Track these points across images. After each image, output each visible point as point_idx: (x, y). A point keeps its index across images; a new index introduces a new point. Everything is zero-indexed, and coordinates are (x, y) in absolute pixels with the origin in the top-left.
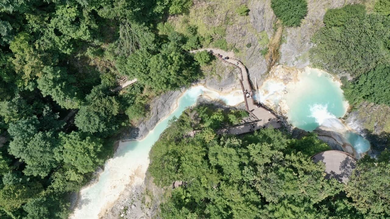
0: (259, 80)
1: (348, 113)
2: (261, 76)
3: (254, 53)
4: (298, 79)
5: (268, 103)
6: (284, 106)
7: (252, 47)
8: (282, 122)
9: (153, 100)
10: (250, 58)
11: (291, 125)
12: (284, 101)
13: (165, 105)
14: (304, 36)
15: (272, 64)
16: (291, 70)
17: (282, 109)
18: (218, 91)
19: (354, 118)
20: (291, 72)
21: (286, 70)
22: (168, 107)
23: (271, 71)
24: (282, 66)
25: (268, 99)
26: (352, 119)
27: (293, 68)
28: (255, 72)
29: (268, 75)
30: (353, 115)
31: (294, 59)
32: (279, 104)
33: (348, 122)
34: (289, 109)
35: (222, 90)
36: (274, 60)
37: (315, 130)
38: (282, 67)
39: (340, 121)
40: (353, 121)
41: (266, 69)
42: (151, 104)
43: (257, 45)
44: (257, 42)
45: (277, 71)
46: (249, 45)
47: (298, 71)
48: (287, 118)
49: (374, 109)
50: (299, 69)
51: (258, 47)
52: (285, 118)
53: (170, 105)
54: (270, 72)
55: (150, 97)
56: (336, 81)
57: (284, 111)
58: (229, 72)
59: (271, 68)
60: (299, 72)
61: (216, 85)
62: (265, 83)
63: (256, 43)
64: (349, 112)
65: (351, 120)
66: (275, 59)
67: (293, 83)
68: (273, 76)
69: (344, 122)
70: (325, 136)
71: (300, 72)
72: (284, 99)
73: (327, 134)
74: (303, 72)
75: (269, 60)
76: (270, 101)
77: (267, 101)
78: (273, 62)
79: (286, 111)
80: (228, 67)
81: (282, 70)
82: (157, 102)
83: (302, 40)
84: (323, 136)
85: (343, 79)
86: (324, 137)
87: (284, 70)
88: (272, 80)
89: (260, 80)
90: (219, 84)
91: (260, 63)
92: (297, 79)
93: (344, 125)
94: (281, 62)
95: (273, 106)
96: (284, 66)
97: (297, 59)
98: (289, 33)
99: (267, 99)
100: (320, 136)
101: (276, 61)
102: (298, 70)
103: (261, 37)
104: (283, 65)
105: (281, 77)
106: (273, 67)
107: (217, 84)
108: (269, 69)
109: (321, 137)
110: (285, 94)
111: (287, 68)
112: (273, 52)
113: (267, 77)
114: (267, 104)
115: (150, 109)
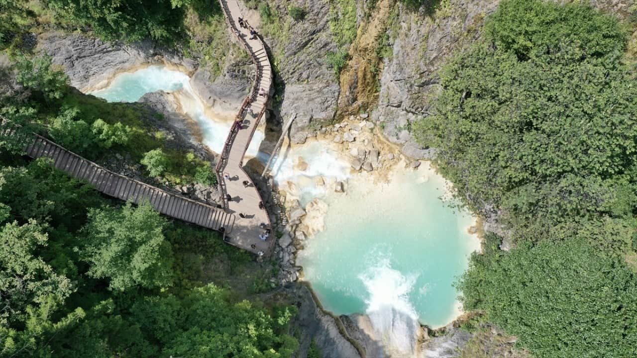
0: (300, 125)
1: (452, 327)
2: (311, 120)
3: (310, 49)
4: (390, 177)
5: (287, 189)
6: (314, 217)
7: (307, 25)
8: (283, 250)
9: (48, 35)
10: (295, 53)
11: (300, 269)
12: (322, 205)
13: (76, 63)
14: (435, 55)
15: (350, 109)
16: (387, 149)
17: (307, 221)
18: (205, 101)
19: (450, 347)
20: (382, 153)
21: (375, 142)
22: (82, 74)
23: (342, 125)
24: (372, 126)
25: (294, 181)
26: (446, 345)
27: (393, 146)
28: (297, 99)
29: (328, 128)
30: (454, 338)
31: (403, 123)
32: (308, 208)
33: (430, 347)
34: (321, 230)
35: (213, 105)
36: (359, 102)
37: (346, 317)
38: (372, 130)
39: (418, 332)
40: (441, 350)
41: (330, 113)
42: (39, 39)
43: (324, 29)
44: (325, 19)
45: (353, 132)
46: (301, 15)
47: (399, 159)
48: (303, 248)
49: (506, 353)
50: (405, 156)
51: (323, 37)
52: (296, 245)
53: (91, 73)
54: (337, 126)
55: (40, 20)
56: (475, 235)
57: (307, 227)
58: (233, 62)
59: (346, 119)
60: (402, 163)
61: (205, 84)
62: (311, 142)
63: (322, 23)
64: (457, 325)
65: (440, 346)
66: (365, 100)
67: (372, 178)
68: (337, 139)
69: (424, 341)
70: (352, 343)
71: (405, 164)
72: (325, 201)
73: (359, 341)
74: (411, 169)
75: (348, 93)
76: (293, 186)
77: (288, 182)
78: (355, 105)
79: (310, 230)
80: (234, 45)
81: (367, 135)
82: (57, 43)
83: (426, 65)
84: (348, 340)
85: (492, 240)
86: (348, 344)
87: (370, 138)
88: (332, 146)
89: (302, 129)
90: (210, 83)
91: (321, 86)
92: (386, 176)
93: (416, 347)
94: (374, 115)
95: (292, 202)
96: (377, 130)
97: (409, 127)
98: (403, 31)
99: (291, 180)
100: (344, 336)
101: (365, 107)
102: (401, 156)
103: (340, 14)
104: (375, 124)
105: (354, 152)
106: (352, 117)
107: (207, 83)
108: (338, 117)
109: (343, 340)
110: (336, 191)
111: (382, 138)
112: (360, 74)
113: (325, 133)
114: (283, 191)
115: (34, 51)
